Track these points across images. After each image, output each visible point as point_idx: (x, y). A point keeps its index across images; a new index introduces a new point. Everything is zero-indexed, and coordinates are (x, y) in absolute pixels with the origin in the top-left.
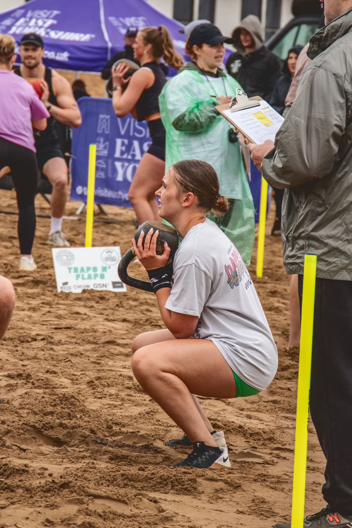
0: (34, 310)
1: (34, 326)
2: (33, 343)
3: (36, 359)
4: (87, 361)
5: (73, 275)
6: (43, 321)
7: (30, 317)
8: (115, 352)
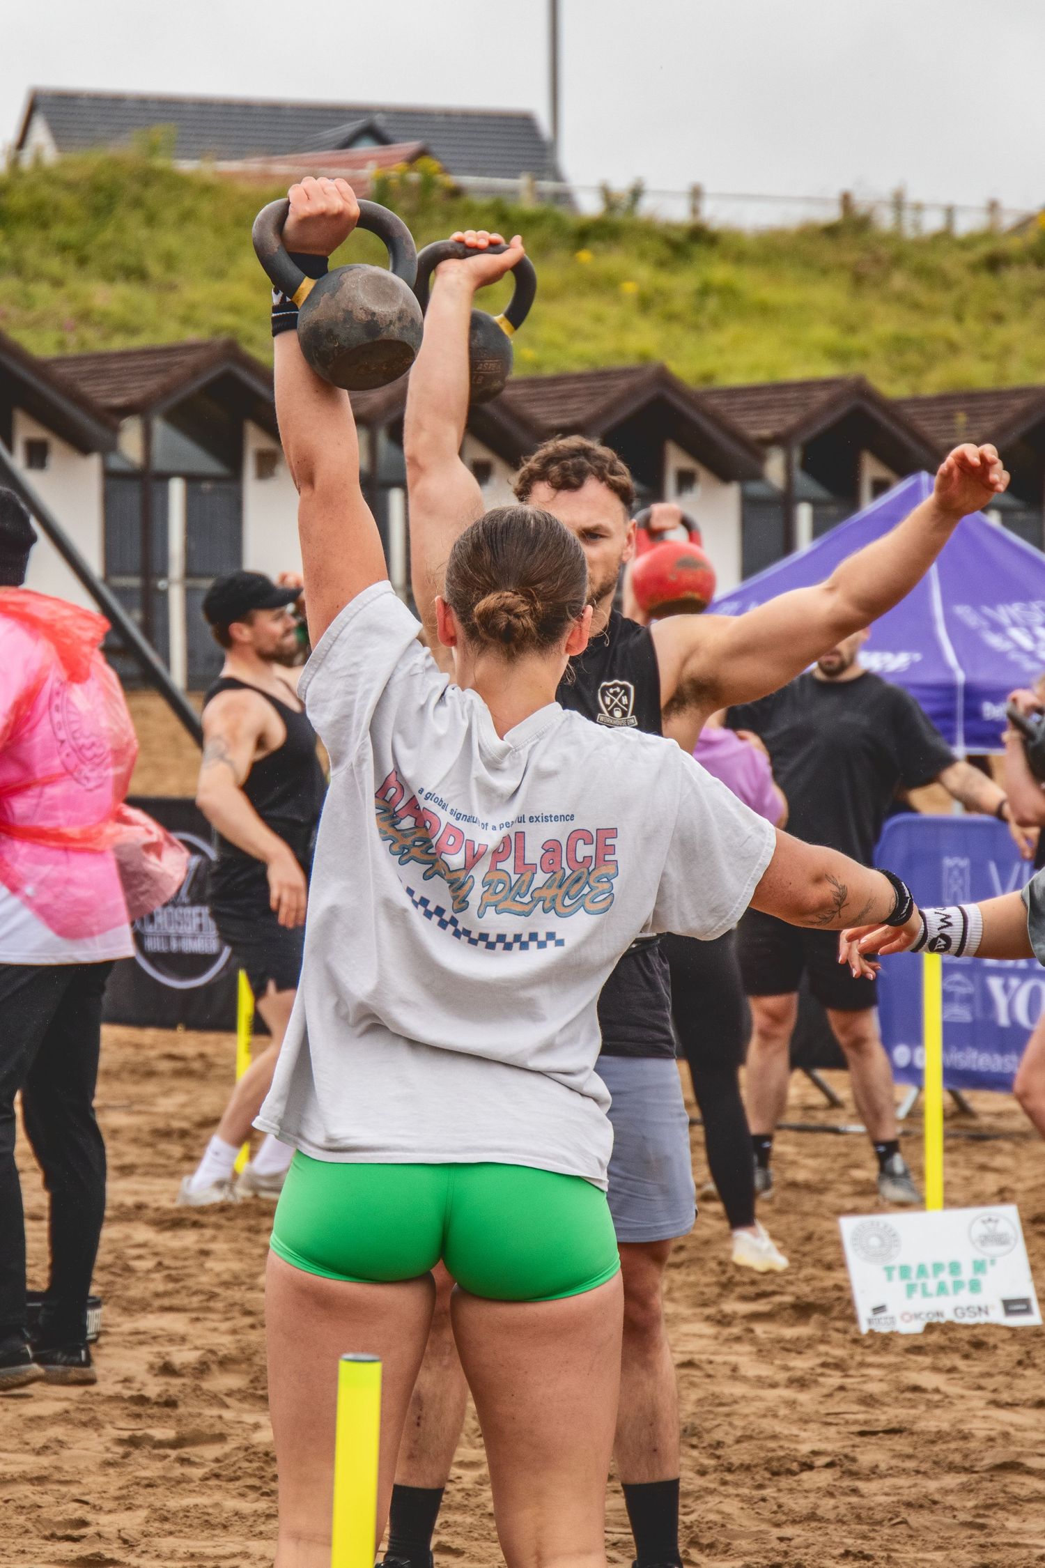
0: (803, 1385)
1: (805, 1430)
2: (805, 1476)
3: (815, 1520)
4: (949, 1521)
5: (899, 1285)
6: (828, 1414)
7: (792, 1404)
8: (1024, 1492)
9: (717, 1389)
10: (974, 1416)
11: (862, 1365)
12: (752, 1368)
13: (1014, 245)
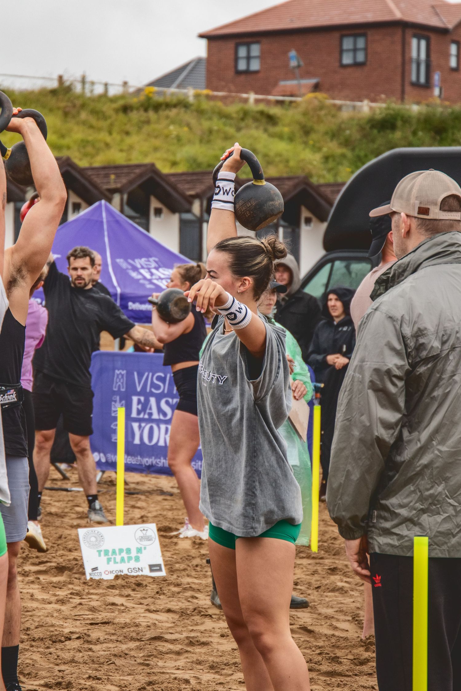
0: (63, 603)
1: (66, 623)
2: (67, 643)
3: (74, 662)
4: (133, 662)
5: (104, 559)
6: (76, 615)
7: (59, 611)
8: (164, 650)
9: (25, 605)
10: (140, 616)
11: (88, 593)
12: (40, 595)
13: (134, 101)
